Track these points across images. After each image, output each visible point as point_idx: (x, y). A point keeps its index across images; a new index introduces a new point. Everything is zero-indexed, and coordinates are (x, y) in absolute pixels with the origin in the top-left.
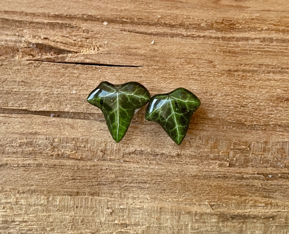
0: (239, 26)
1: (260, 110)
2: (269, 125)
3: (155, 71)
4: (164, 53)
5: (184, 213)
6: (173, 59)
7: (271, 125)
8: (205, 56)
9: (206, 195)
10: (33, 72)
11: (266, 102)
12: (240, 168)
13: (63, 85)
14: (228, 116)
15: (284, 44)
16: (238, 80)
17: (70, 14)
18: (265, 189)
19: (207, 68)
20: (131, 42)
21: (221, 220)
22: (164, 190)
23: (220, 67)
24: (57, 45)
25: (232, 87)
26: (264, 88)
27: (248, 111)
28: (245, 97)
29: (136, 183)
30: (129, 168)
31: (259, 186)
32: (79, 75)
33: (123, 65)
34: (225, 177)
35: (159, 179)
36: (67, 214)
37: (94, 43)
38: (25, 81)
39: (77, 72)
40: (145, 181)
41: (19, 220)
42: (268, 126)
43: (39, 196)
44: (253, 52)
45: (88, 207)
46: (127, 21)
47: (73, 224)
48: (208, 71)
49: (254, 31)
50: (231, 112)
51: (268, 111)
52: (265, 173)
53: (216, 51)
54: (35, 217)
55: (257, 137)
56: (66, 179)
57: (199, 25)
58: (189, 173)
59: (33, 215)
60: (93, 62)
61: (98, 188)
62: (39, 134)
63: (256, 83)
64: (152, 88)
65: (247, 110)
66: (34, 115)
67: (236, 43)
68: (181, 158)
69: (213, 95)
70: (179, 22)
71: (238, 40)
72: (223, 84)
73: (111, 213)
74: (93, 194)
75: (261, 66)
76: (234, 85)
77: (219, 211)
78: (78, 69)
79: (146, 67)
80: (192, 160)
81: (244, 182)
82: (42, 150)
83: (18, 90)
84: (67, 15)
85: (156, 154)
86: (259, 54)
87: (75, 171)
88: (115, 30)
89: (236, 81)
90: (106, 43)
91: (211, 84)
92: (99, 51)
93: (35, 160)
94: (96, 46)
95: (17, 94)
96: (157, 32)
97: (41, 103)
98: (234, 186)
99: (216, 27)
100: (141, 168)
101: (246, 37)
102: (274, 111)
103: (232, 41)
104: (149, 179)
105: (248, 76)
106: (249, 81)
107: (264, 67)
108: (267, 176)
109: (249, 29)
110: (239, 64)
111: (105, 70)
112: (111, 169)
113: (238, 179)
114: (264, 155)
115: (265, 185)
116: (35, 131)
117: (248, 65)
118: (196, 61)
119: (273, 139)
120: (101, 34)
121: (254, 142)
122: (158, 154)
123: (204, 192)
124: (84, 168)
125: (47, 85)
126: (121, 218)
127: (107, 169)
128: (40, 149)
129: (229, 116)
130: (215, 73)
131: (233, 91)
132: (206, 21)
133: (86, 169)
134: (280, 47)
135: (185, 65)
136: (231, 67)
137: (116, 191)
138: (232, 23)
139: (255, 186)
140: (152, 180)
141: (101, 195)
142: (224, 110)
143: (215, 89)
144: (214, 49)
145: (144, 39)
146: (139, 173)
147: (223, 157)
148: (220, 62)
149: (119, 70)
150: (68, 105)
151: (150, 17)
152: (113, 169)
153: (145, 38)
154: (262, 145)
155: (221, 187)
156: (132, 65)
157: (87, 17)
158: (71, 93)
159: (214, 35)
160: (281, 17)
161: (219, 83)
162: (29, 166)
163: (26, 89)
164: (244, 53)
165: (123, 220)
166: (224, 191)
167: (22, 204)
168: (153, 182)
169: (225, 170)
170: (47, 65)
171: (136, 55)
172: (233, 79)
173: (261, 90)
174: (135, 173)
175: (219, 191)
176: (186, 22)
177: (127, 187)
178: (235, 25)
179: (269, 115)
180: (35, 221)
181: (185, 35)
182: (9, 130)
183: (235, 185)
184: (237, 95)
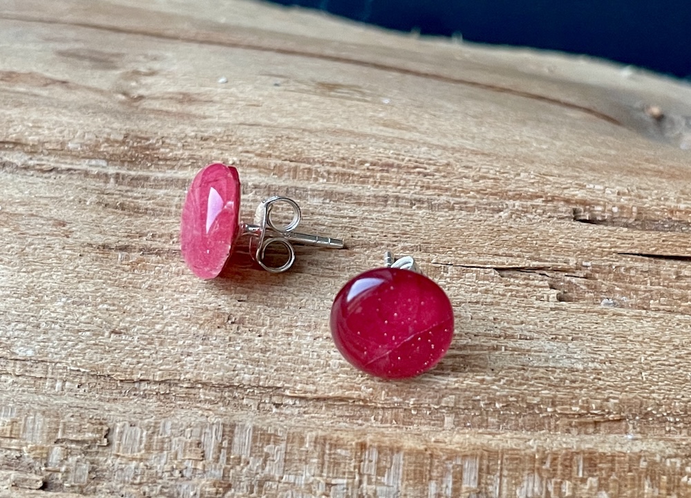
0: (167, 153)
1: (162, 343)
2: (178, 383)
7: (183, 382)
8: (51, 210)
14: (69, 355)
16: (123, 269)
19: (48, 238)
23: (82, 238)
26: (187, 292)
27: (126, 345)
28: (130, 311)
42: (176, 385)
48: (48, 243)
50: (80, 346)
51: (181, 346)
57: (63, 144)
65: (126, 342)
67: (149, 190)
69: (44, 302)
70: (14, 135)
72: (80, 277)
76: (109, 281)
89: (116, 270)
91: (46, 274)
99: (107, 152)
102: (198, 347)
103: (142, 186)
105: (153, 262)
106: (152, 273)
110: (138, 233)
114: (146, 460)
117: (161, 236)
118: (23, 219)
121: (122, 424)
129: (72, 355)
130: (64, 248)
131: (99, 294)
132: (82, 137)
136: (113, 239)
138: (150, 144)
142: (61, 340)
143: (52, 288)
144: (82, 196)
147: (31, 460)
148: (86, 226)
154: (142, 432)
159: (96, 170)
160: (277, 137)
161: (68, 274)
172: (109, 267)
173: (176, 296)
176: (31, 137)
178: (158, 149)
179: (183, 357)
181: (20, 165)
184: (110, 305)
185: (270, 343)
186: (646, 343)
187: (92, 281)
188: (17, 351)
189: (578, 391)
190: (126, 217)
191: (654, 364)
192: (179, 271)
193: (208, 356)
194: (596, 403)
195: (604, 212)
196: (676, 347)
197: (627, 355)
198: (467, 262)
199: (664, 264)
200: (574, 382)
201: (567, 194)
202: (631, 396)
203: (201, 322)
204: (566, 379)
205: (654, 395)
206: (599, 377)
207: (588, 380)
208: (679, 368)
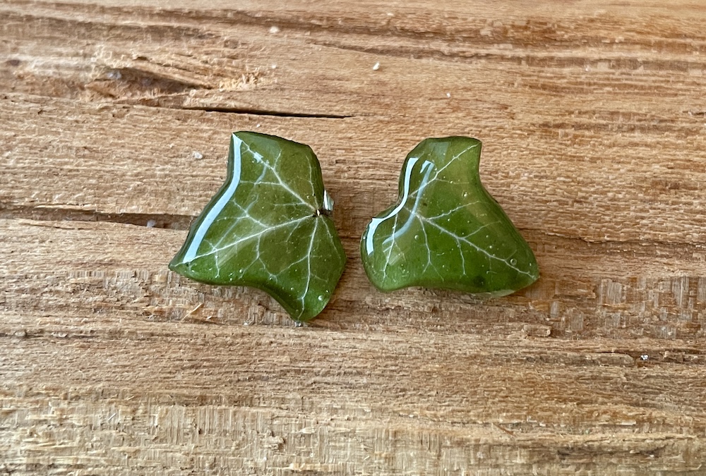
0: (563, 35)
1: (618, 209)
2: (638, 242)
3: (382, 125)
4: (401, 88)
5: (448, 443)
6: (421, 102)
7: (642, 241)
8: (490, 94)
9: (500, 401)
10: (111, 128)
11: (628, 193)
12: (575, 338)
13: (177, 157)
14: (545, 223)
15: (662, 73)
16: (566, 145)
17: (196, 9)
18: (635, 386)
19: (496, 120)
20: (327, 67)
21: (536, 459)
22: (403, 390)
23: (524, 119)
24: (166, 72)
25: (551, 159)
26: (623, 162)
27: (589, 212)
28: (583, 182)
29: (339, 374)
30: (323, 341)
31: (622, 380)
32: (214, 134)
33: (311, 113)
34: (543, 360)
35: (392, 365)
36: (178, 447)
37: (247, 68)
38: (92, 146)
39: (208, 128)
40: (359, 370)
41: (66, 462)
42: (636, 243)
43: (113, 406)
44: (595, 87)
45: (225, 431)
46: (320, 24)
47: (190, 471)
48: (499, 125)
49: (596, 46)
50: (552, 214)
51: (634, 211)
52: (632, 350)
53: (516, 85)
54: (104, 455)
55: (613, 268)
56: (177, 366)
57: (477, 32)
58: (460, 350)
59: (99, 451)
60: (244, 106)
61: (251, 386)
62: (118, 265)
63: (604, 151)
64: (374, 161)
65: (588, 210)
66: (110, 223)
67: (557, 70)
68: (442, 318)
69: (510, 178)
70: (434, 26)
71: (562, 63)
72: (533, 154)
73: (280, 446)
74: (237, 402)
75: (615, 117)
76: (557, 157)
77: (529, 438)
78: (211, 121)
79: (362, 118)
80: (465, 321)
81: (586, 371)
82: (124, 301)
83: (76, 168)
84: (190, 12)
85: (384, 308)
86: (609, 93)
87: (199, 347)
88: (295, 41)
89: (560, 146)
90: (274, 67)
91: (505, 153)
92: (258, 84)
93: (107, 321)
94: (253, 74)
95: (74, 176)
96: (386, 48)
97: (126, 195)
98: (564, 380)
99: (512, 37)
100: (351, 341)
101: (578, 58)
102: (648, 211)
103: (549, 66)
104: (369, 365)
105: (587, 137)
106: (589, 147)
107: (621, 119)
108: (637, 358)
109: (586, 41)
110: (567, 111)
111: (272, 123)
112: (281, 343)
113: (573, 364)
114: (629, 308)
115: (636, 377)
116: (111, 259)
117: (586, 113)
118: (471, 105)
119: (649, 272)
120: (264, 50)
121: (605, 280)
122: (388, 309)
123: (494, 393)
124: (219, 340)
125: (141, 156)
126: (303, 458)
127: (272, 342)
128: (120, 297)
129: (547, 222)
130: (513, 129)
131: (554, 168)
132: (491, 25)
133: (224, 344)
134: (653, 78)
135: (448, 113)
136: (549, 119)
137: (291, 395)
138: (549, 29)
139: (612, 378)
140: (374, 368)
141: (257, 404)
142: (535, 210)
143: (514, 165)
144: (510, 79)
145: (357, 61)
146: (345, 351)
147: (536, 314)
148: (524, 108)
149: (302, 125)
150: (186, 202)
151: (370, 16)
152: (284, 343)
153: (361, 59)
154: (623, 287)
155: (533, 382)
156: (330, 113)
157: (235, 14)
158: (194, 173)
159: (509, 54)
160: (651, 16)
161: (523, 151)
162: (92, 337)
163: (92, 165)
164: (575, 88)
165: (307, 462)
166: (541, 392)
167: (73, 426)
168: (377, 372)
169: (542, 342)
170: (143, 113)
171: (340, 93)
172: (554, 143)
173: (616, 166)
174: (336, 352)
175: (529, 392)
176: (448, 27)
177: (318, 385)
178: (554, 32)
179: (638, 221)
180: (103, 465)
181: (446, 52)
182: (50, 256)
183: (565, 376)
184: (565, 177)
187: (544, 157)
190: (553, 97)
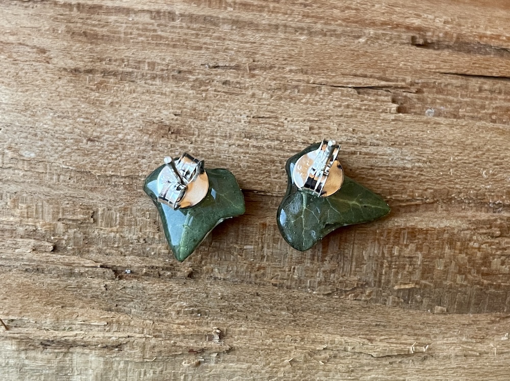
1: (124, 149)
2: (137, 177)
7: (141, 177)
8: (33, 39)
11: (136, 135)
12: (74, 254)
14: (60, 158)
15: (195, 26)
16: (92, 90)
19: (34, 63)
21: (23, 347)
23: (59, 64)
25: (76, 102)
26: (138, 108)
27: (99, 150)
28: (99, 124)
31: (101, 289)
34: (39, 271)
44: (133, 36)
48: (35, 68)
50: (68, 150)
51: (138, 151)
52: (117, 265)
55: (111, 198)
63: (125, 96)
67: (104, 17)
71: (109, 11)
72: (61, 96)
75: (142, 65)
76: (82, 99)
81: (74, 281)
86: (143, 42)
89: (86, 90)
91: (37, 93)
98: (54, 288)
101: (124, 8)
102: (149, 152)
103: (98, 14)
105: (111, 83)
106: (112, 92)
107: (147, 67)
110: (98, 58)
113: (64, 275)
114: (121, 232)
115: (114, 288)
117: (116, 61)
118: (14, 48)
121: (102, 208)
130: (47, 73)
131: (76, 110)
134: (186, 31)
136: (81, 64)
142: (54, 146)
143: (42, 105)
144: (55, 26)
147: (44, 233)
148: (60, 54)
154: (116, 214)
159: (62, 1)
161: (52, 93)
164: (114, 37)
169: (43, 257)
172: (81, 87)
179: (139, 160)
183: (55, 285)
184: (85, 118)
185: (199, 150)
186: (455, 146)
187: (70, 99)
188: (24, 154)
189: (407, 184)
191: (459, 162)
192: (131, 90)
193: (157, 159)
194: (418, 192)
195: (432, 36)
196: (475, 149)
197: (442, 156)
198: (335, 82)
199: (472, 81)
200: (405, 177)
201: (408, 21)
202: (442, 187)
203: (150, 133)
204: (400, 175)
205: (457, 186)
206: (421, 173)
207: (415, 175)
208: (475, 165)
